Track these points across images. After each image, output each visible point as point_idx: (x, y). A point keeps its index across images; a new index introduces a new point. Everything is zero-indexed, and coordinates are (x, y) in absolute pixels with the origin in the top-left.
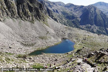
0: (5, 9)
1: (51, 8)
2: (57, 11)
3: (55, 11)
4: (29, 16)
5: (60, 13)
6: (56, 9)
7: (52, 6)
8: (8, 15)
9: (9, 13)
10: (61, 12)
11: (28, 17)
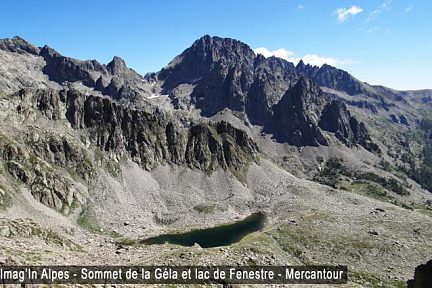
0: (162, 148)
1: (387, 110)
2: (403, 120)
3: (397, 118)
4: (206, 160)
5: (413, 127)
6: (402, 112)
7: (389, 105)
8: (164, 157)
9: (168, 155)
10: (417, 121)
11: (202, 160)
